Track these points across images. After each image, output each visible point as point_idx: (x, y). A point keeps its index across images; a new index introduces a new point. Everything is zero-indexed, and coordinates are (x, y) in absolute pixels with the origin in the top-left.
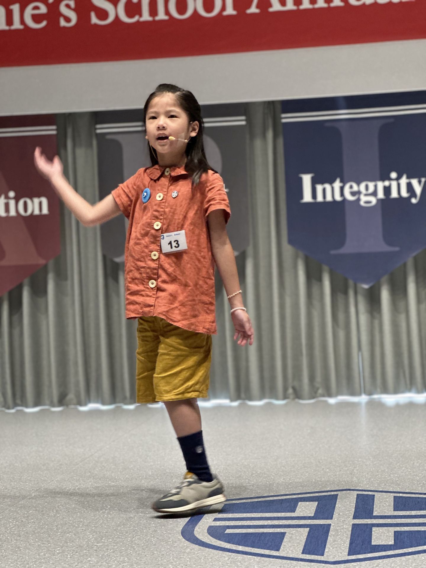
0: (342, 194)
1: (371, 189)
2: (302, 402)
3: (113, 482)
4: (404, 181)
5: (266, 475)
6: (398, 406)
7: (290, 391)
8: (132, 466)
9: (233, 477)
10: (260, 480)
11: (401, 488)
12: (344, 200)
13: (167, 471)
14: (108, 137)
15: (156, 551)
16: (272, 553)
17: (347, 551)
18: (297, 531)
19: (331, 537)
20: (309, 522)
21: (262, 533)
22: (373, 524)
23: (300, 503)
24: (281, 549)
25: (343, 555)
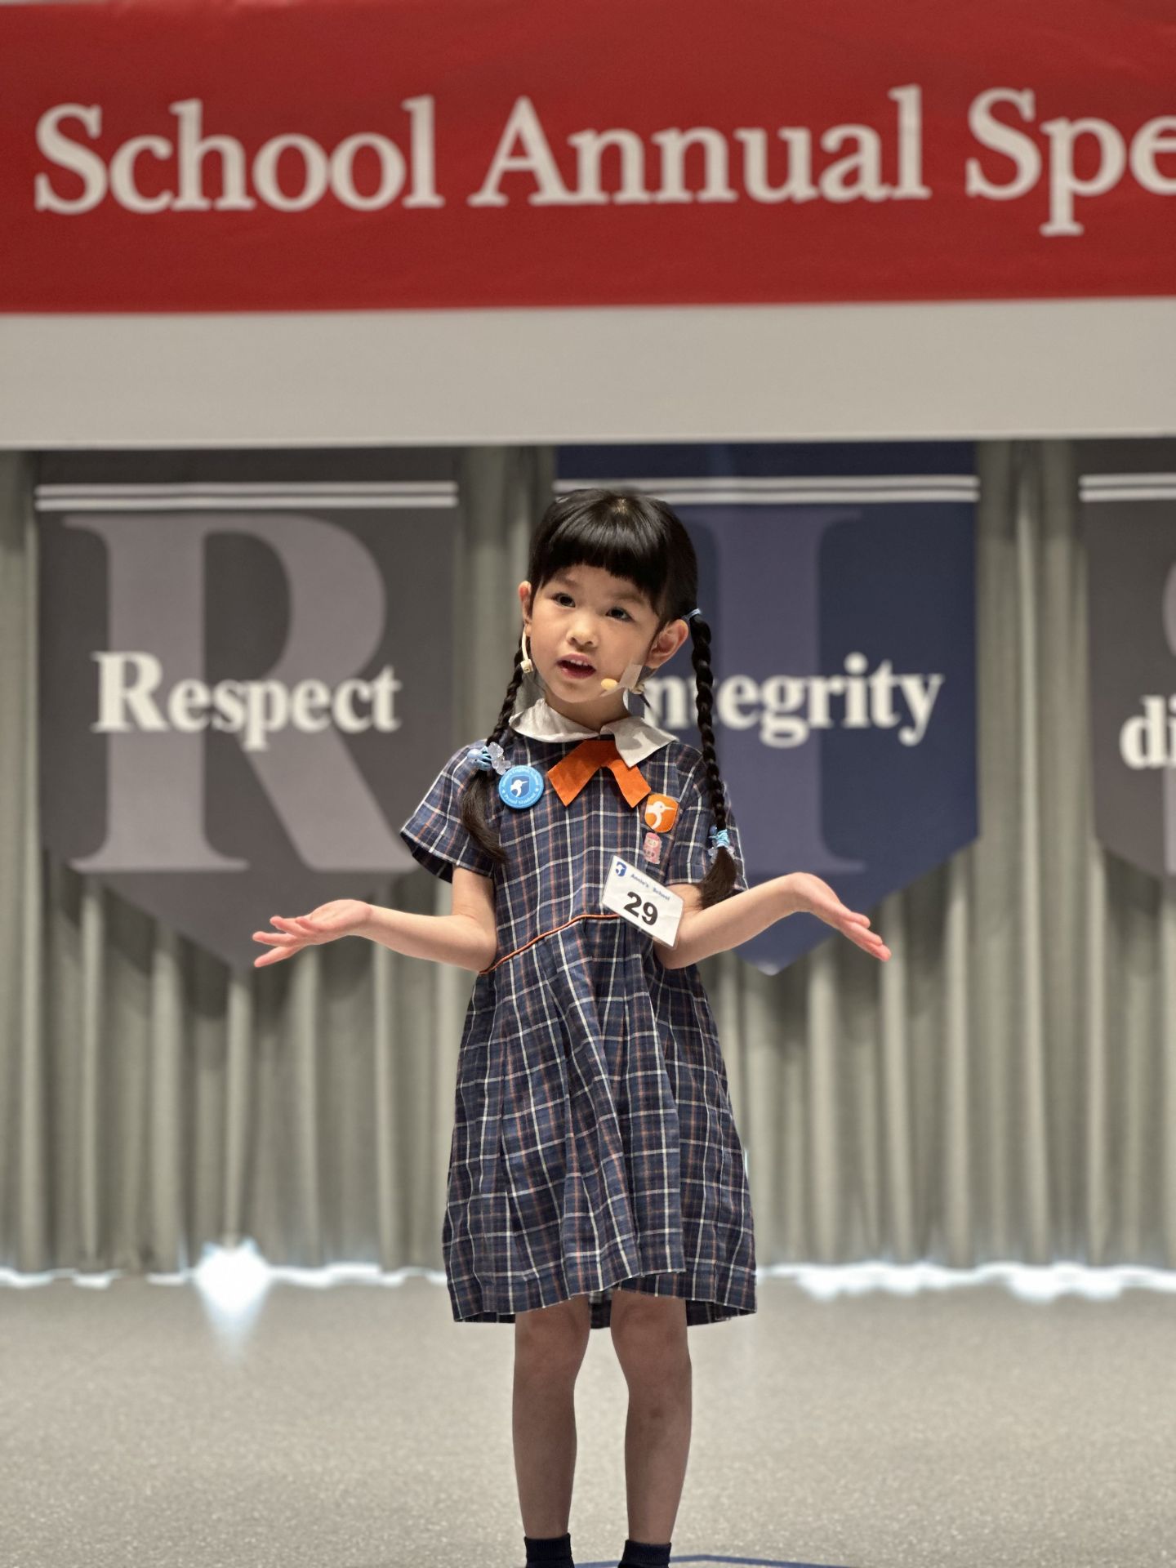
1: (794, 698)
3: (43, 1515)
4: (883, 680)
5: (475, 1507)
6: (844, 1300)
8: (97, 1467)
9: (384, 1510)
10: (458, 1522)
11: (849, 1556)
12: (719, 727)
13: (198, 1485)
14: (72, 522)
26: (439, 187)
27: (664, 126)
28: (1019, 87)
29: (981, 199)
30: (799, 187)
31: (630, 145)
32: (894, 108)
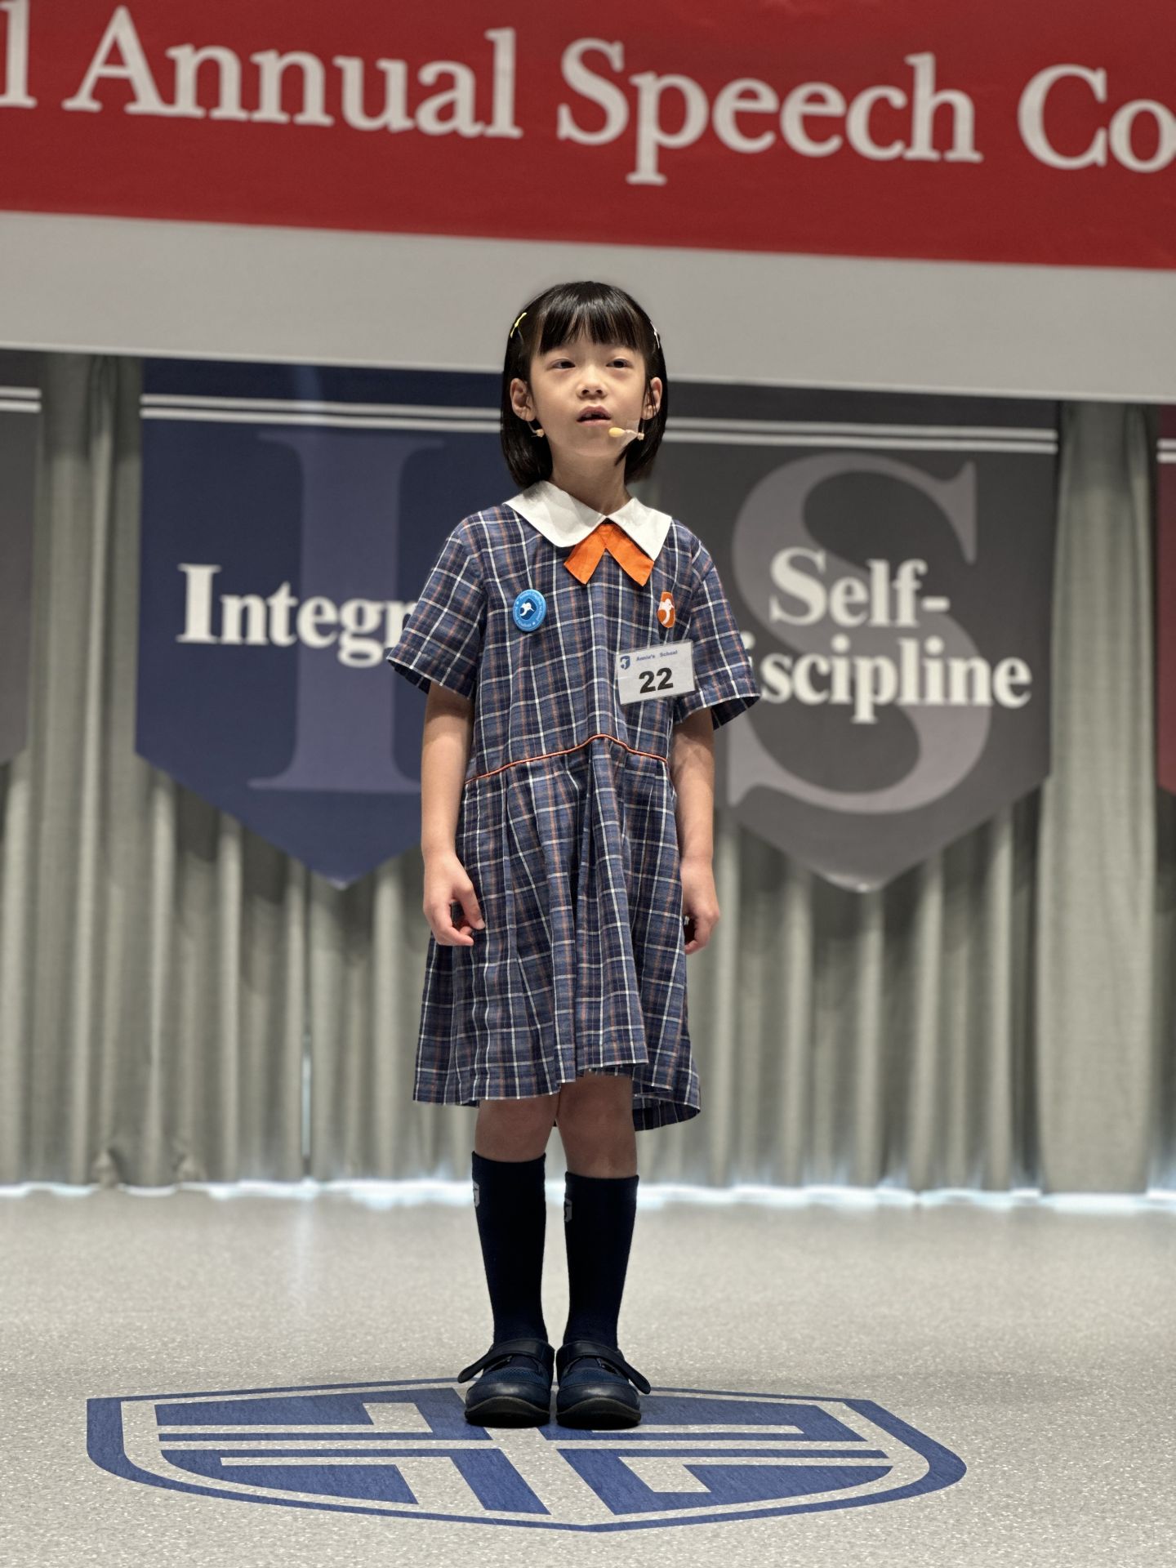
0: (293, 627)
1: (371, 621)
2: (134, 1191)
7: (104, 1160)
12: (298, 645)
15: (67, 1500)
16: (401, 1507)
17: (604, 1505)
18: (424, 1463)
19: (529, 1475)
20: (434, 1444)
21: (331, 1467)
22: (611, 1450)
23: (367, 1406)
24: (420, 1500)
25: (602, 1513)
26: (31, 90)
27: (263, 48)
28: (610, 40)
29: (569, 142)
30: (395, 117)
31: (229, 63)
32: (490, 47)
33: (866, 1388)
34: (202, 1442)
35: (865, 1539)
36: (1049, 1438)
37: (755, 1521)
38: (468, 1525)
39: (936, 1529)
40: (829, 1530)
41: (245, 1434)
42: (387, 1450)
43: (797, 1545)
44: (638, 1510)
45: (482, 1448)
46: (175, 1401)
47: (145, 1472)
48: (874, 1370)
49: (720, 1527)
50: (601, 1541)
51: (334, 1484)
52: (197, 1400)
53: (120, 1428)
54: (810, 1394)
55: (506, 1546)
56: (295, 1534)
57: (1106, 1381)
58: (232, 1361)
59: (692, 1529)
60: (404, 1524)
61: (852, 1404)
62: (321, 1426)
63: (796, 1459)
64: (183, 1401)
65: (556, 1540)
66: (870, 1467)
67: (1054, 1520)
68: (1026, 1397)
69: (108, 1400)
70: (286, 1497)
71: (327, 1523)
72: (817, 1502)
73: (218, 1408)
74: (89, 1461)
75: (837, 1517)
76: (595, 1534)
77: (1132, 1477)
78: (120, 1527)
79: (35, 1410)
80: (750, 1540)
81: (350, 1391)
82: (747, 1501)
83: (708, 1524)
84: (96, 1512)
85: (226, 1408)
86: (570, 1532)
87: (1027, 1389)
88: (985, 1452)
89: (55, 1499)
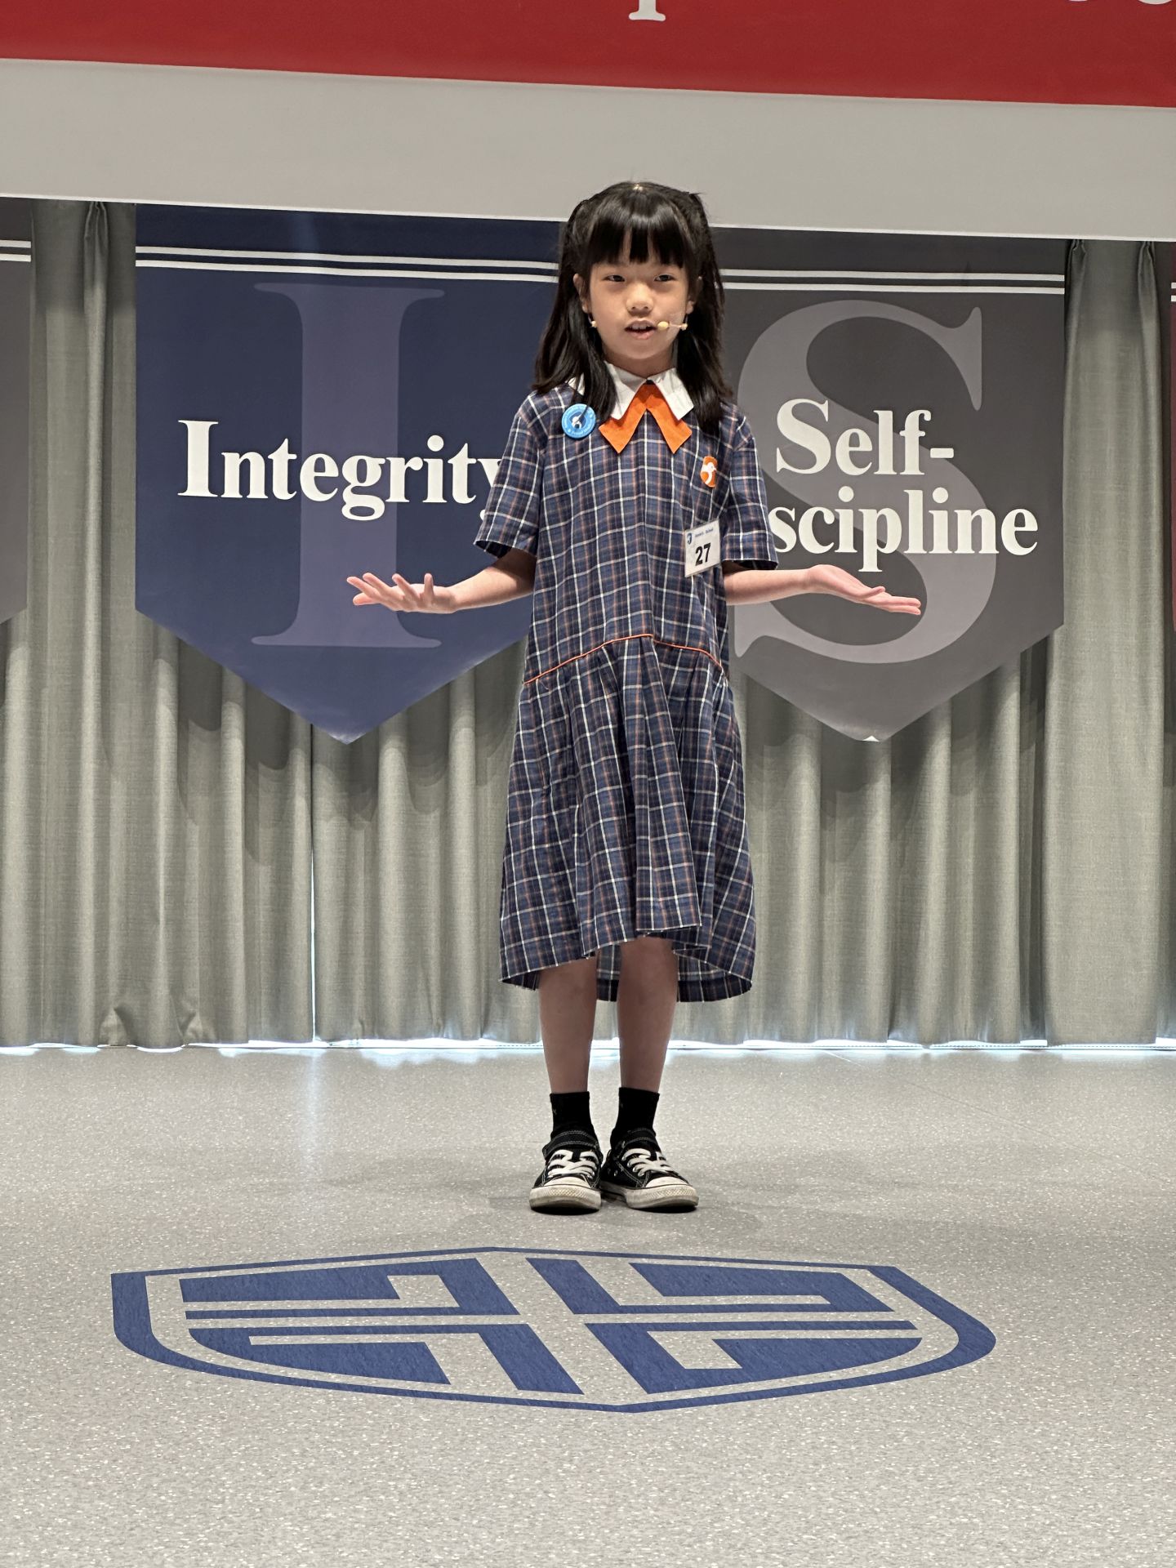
0: (294, 483)
1: (373, 476)
2: (143, 1051)
4: (461, 462)
5: (227, 1216)
7: (112, 1020)
9: (137, 1219)
10: (223, 1227)
12: (299, 500)
15: (97, 1385)
16: (434, 1387)
17: (636, 1383)
18: (453, 1340)
19: (558, 1352)
20: (461, 1320)
21: (360, 1345)
22: (638, 1324)
23: (391, 1279)
24: (451, 1379)
25: (634, 1393)
33: (888, 1254)
34: (229, 1320)
35: (900, 1418)
36: (1076, 1306)
37: (788, 1400)
38: (502, 1406)
39: (971, 1405)
40: (863, 1407)
41: (271, 1311)
42: (415, 1327)
43: (833, 1424)
44: (671, 1389)
45: (510, 1323)
46: (199, 1275)
47: (174, 1352)
48: (895, 1234)
49: (755, 1406)
50: (636, 1423)
51: (364, 1364)
52: (222, 1273)
53: (147, 1305)
54: (833, 1261)
55: (541, 1429)
56: (329, 1419)
57: (1128, 1242)
58: (254, 1231)
59: (726, 1408)
60: (438, 1406)
61: (874, 1270)
62: (346, 1301)
63: (825, 1332)
64: (207, 1275)
65: (591, 1421)
66: (899, 1340)
67: (1089, 1395)
68: (1049, 1261)
69: (132, 1275)
70: (317, 1379)
71: (358, 1406)
72: (849, 1377)
73: (243, 1282)
74: (117, 1341)
75: (870, 1394)
76: (630, 1415)
77: (1162, 1347)
78: (153, 1414)
79: (60, 1287)
80: (785, 1419)
81: (373, 1262)
82: (779, 1377)
83: (741, 1403)
84: (128, 1398)
85: (251, 1281)
86: (604, 1412)
87: (1049, 1252)
88: (1014, 1322)
89: (85, 1384)
